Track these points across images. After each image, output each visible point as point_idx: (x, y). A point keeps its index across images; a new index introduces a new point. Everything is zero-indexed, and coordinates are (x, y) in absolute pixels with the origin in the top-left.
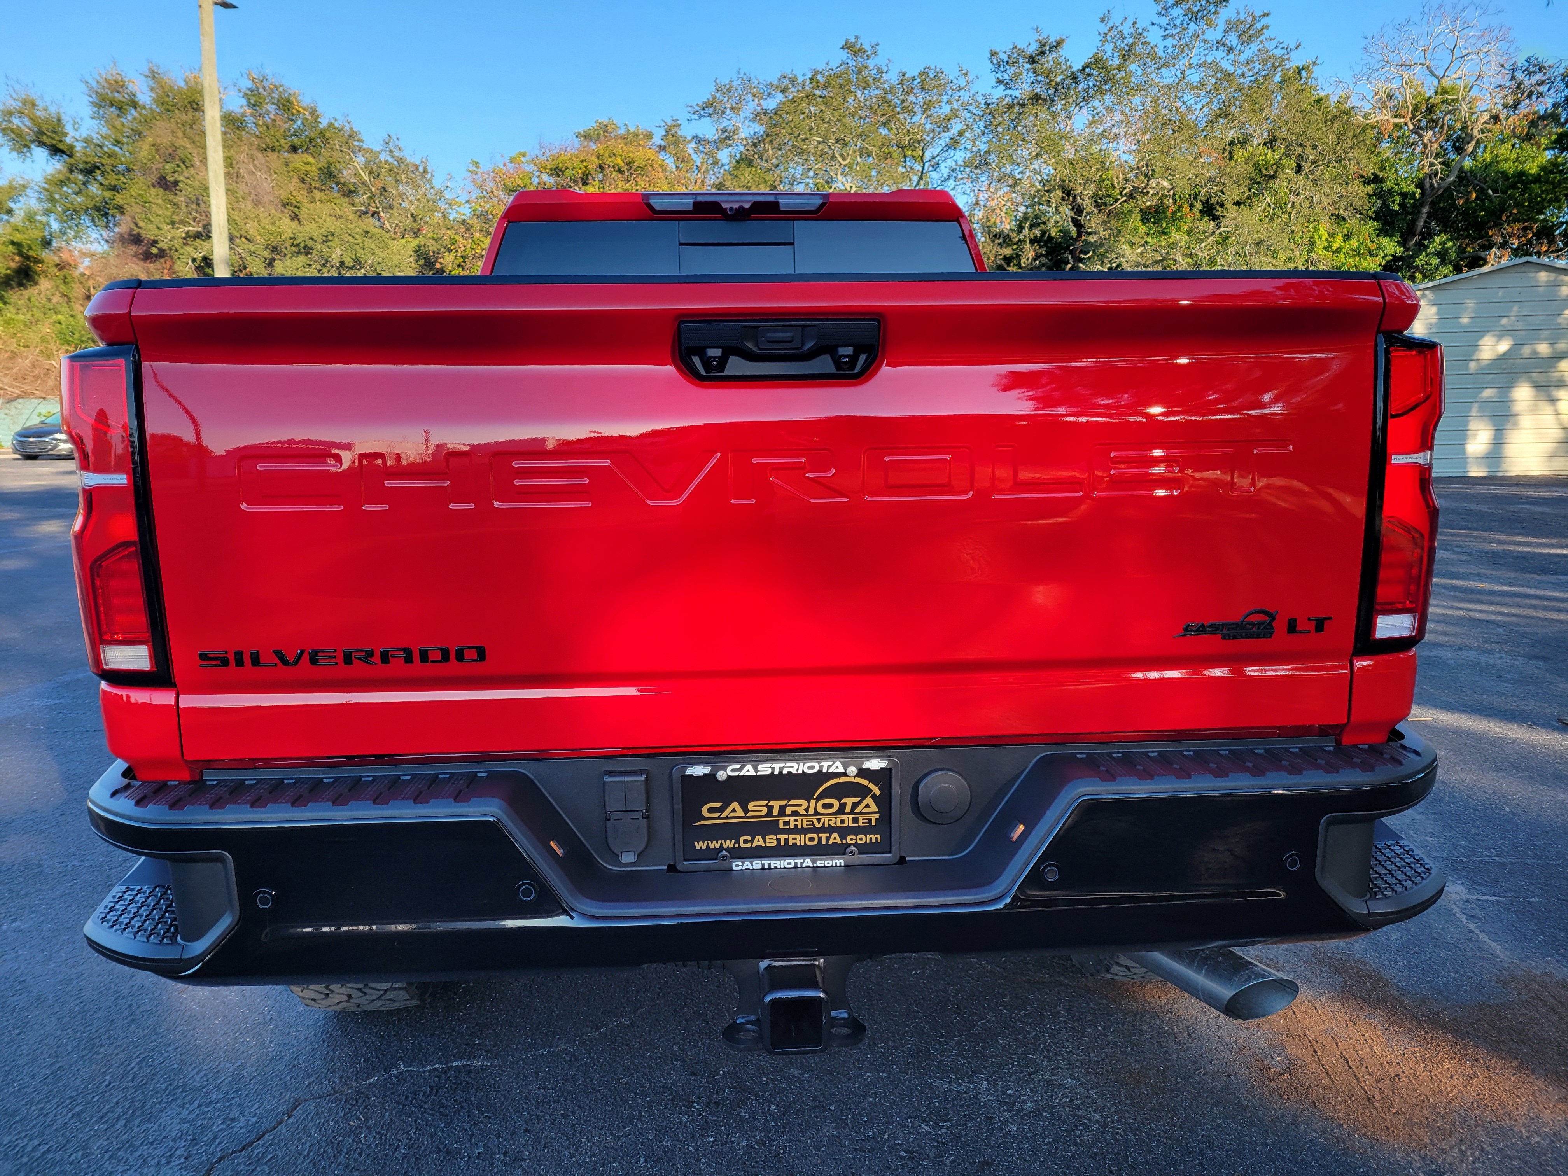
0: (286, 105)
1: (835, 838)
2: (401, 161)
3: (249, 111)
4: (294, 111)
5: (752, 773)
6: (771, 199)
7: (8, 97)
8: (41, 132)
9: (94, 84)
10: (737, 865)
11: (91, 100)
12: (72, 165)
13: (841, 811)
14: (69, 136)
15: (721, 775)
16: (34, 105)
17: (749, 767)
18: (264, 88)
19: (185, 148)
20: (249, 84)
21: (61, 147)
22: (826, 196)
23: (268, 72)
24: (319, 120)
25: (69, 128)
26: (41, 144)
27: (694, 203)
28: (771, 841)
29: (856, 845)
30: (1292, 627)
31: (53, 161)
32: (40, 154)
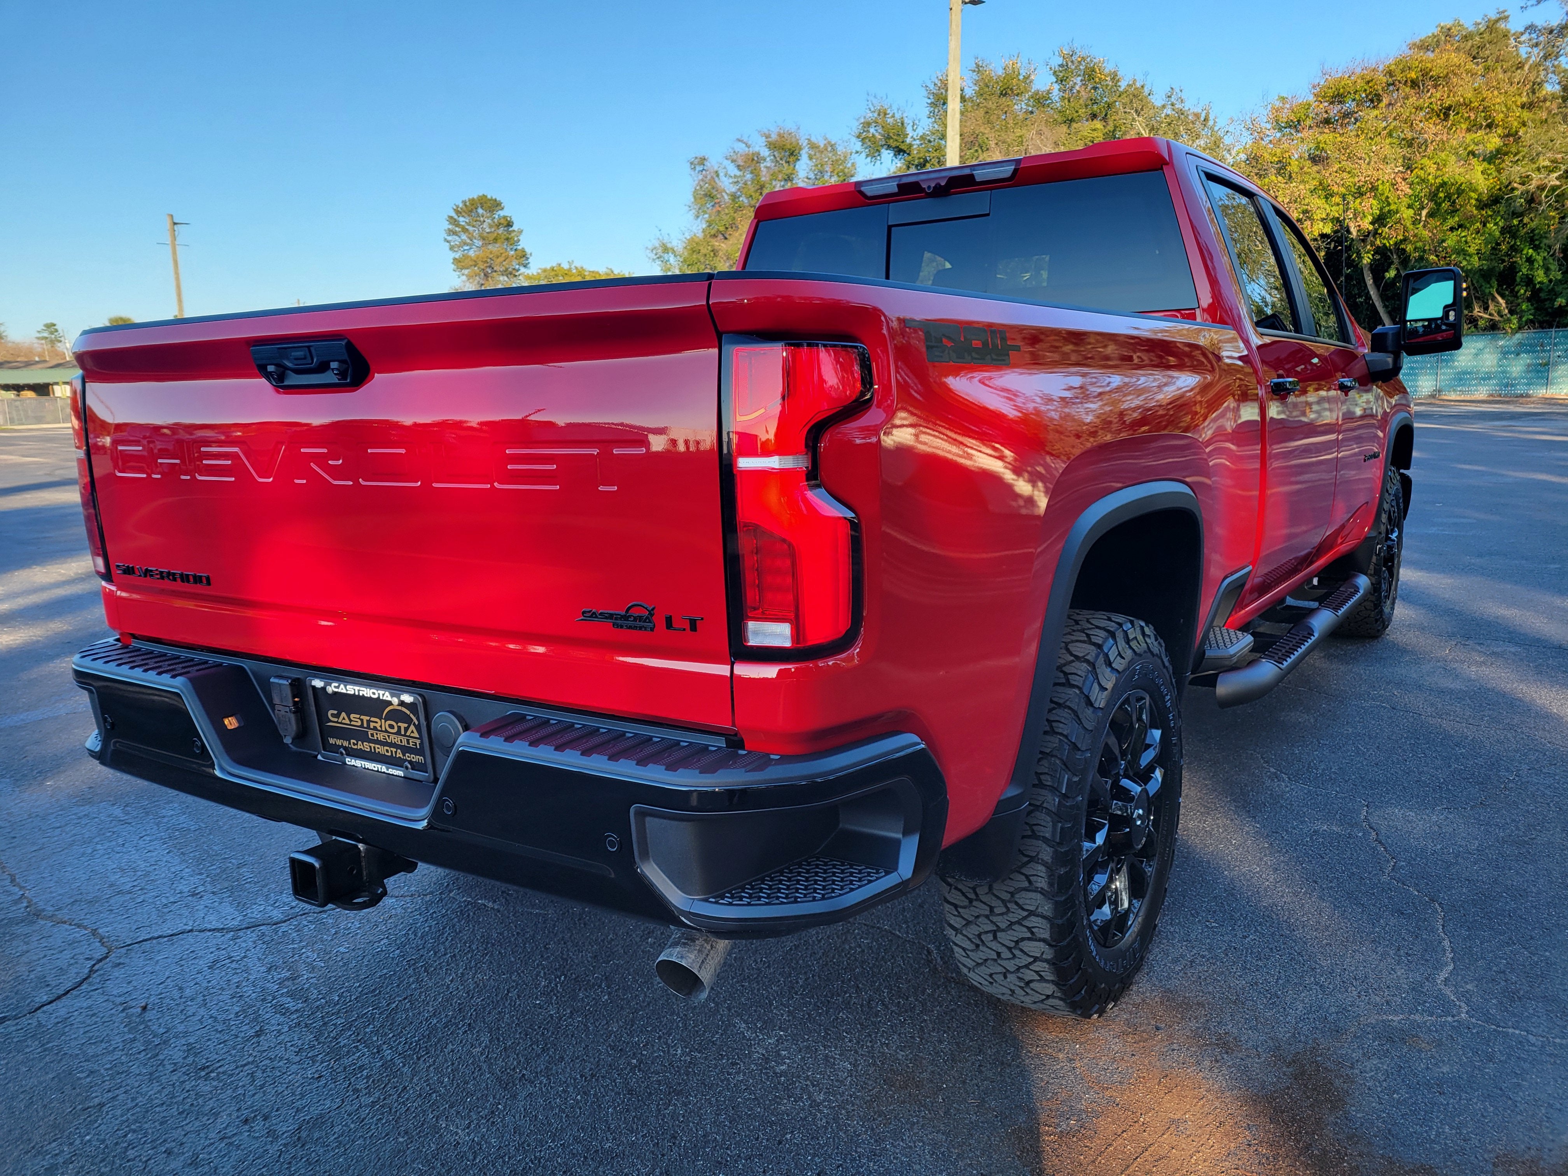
0: (1090, 74)
1: (399, 754)
2: (1181, 112)
3: (1056, 87)
4: (1097, 80)
5: (344, 691)
6: (967, 172)
7: (868, 111)
8: (889, 138)
9: (932, 87)
10: (350, 761)
11: (929, 101)
12: (909, 162)
13: (398, 733)
14: (909, 137)
15: (330, 689)
16: (885, 114)
17: (342, 686)
18: (1072, 62)
19: (983, 134)
20: (1060, 61)
21: (903, 147)
22: (1018, 161)
23: (1076, 45)
24: (1119, 84)
25: (909, 130)
26: (889, 147)
27: (898, 185)
28: (366, 747)
29: (410, 762)
30: (669, 622)
31: (896, 161)
32: (887, 155)
